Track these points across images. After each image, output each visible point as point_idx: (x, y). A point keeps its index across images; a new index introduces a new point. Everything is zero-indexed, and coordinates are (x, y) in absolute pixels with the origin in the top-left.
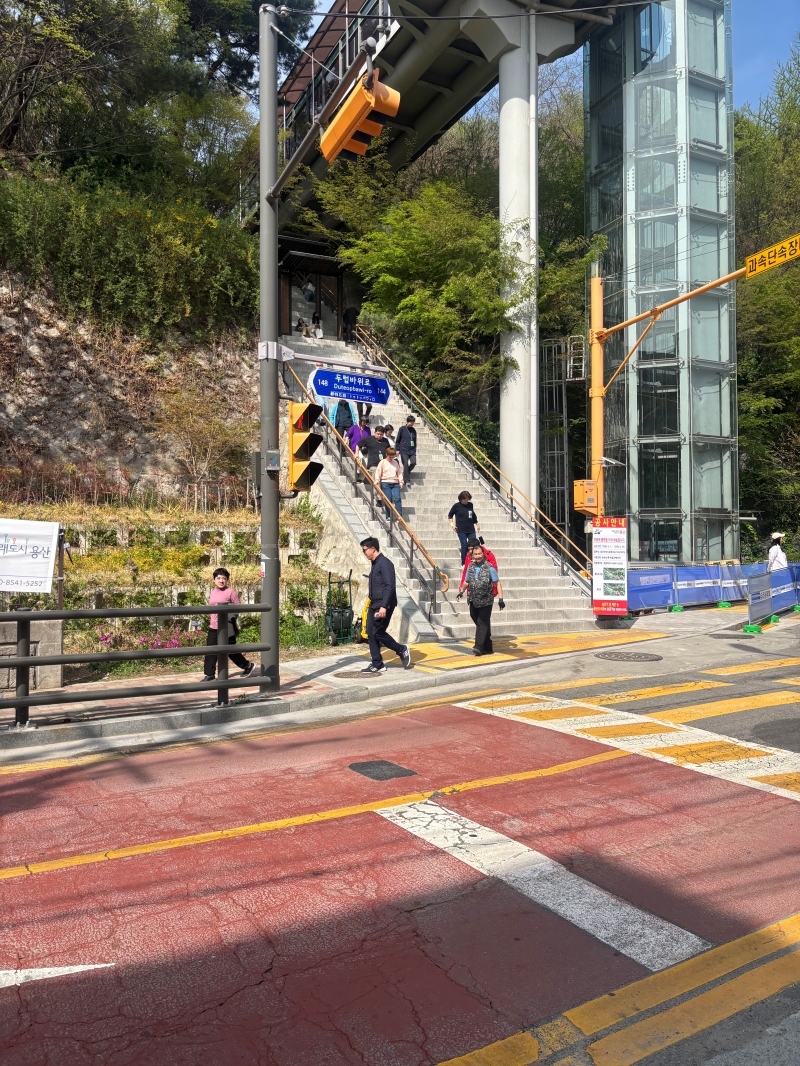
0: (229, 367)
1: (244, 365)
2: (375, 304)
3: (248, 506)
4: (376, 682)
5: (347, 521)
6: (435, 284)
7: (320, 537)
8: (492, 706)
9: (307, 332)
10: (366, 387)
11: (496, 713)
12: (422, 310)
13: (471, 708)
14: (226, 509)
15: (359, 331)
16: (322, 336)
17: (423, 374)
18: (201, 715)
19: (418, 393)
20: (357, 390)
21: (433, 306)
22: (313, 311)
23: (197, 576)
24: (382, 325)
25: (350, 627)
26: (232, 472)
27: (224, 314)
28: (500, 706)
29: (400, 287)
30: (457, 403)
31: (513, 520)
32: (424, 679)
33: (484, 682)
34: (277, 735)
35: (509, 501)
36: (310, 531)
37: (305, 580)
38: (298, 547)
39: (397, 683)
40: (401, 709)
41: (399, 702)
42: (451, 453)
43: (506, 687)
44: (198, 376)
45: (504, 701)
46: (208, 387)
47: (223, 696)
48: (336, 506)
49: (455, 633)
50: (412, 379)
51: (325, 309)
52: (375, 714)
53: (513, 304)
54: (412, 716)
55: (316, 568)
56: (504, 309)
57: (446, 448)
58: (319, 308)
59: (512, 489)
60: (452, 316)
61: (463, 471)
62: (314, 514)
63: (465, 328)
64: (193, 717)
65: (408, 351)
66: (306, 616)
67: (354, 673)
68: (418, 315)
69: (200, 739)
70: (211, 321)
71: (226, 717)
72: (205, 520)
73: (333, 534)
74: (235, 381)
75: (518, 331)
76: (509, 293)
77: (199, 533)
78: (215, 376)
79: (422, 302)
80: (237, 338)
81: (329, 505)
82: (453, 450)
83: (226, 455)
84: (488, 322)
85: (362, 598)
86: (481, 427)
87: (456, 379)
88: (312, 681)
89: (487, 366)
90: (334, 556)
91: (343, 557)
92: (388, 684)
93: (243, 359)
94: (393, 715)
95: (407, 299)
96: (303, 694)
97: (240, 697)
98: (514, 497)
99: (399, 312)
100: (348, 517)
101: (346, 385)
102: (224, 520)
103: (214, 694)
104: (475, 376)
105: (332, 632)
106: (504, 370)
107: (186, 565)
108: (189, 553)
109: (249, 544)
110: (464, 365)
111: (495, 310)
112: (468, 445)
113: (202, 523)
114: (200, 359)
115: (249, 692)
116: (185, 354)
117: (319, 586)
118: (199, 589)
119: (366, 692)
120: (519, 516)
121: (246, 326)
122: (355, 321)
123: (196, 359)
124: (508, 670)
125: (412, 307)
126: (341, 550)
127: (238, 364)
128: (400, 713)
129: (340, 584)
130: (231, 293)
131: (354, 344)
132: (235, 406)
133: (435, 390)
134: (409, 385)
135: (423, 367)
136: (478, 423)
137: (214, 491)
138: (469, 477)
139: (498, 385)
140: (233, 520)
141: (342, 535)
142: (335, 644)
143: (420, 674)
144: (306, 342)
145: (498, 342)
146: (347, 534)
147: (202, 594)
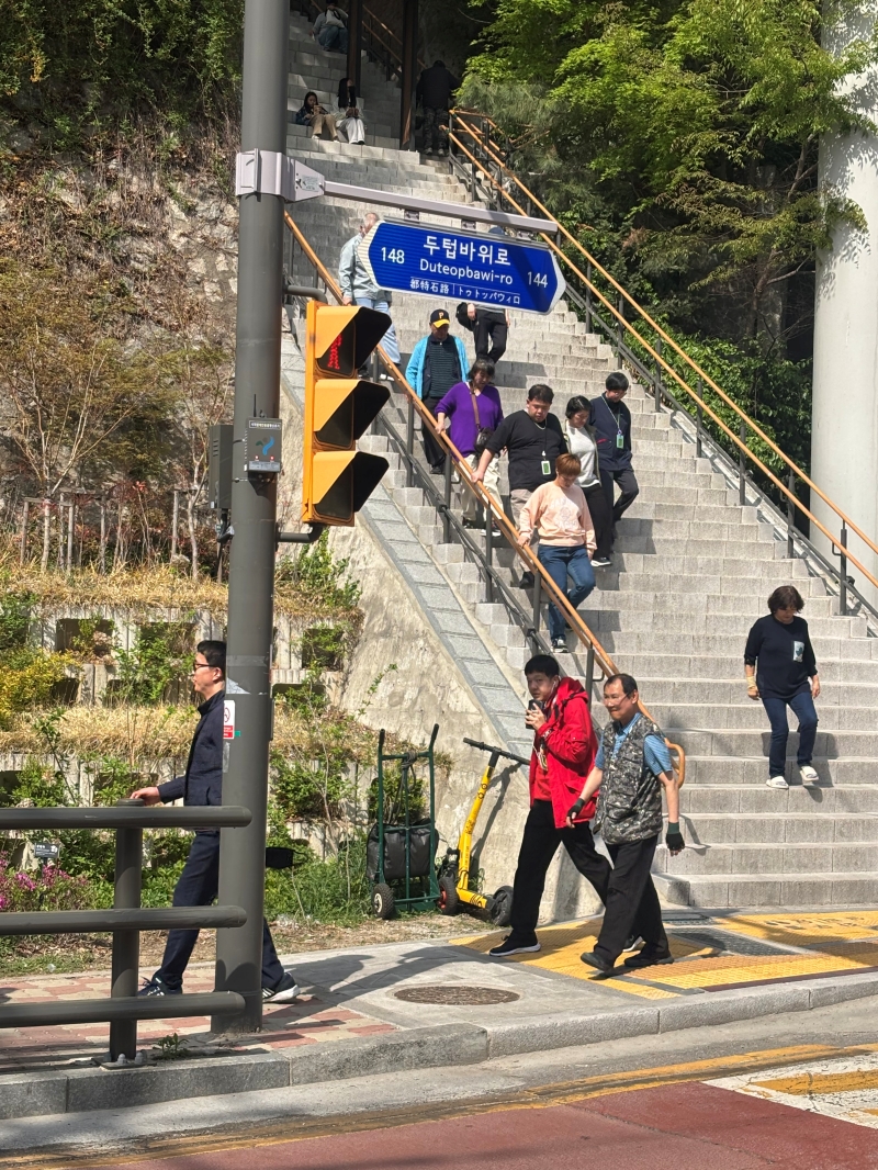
0: (136, 211)
1: (173, 207)
2: (499, 61)
3: (175, 557)
4: (504, 1015)
5: (422, 601)
6: (653, 13)
7: (355, 641)
8: (809, 1088)
9: (325, 126)
10: (500, 269)
11: (822, 1106)
12: (621, 77)
13: (755, 1092)
14: (120, 564)
15: (456, 125)
16: (361, 137)
17: (616, 236)
18: (69, 1085)
19: (603, 284)
20: (477, 275)
21: (649, 68)
22: (340, 74)
23: (46, 730)
24: (518, 112)
25: (427, 873)
26: (136, 472)
27: (127, 77)
28: (828, 1090)
29: (566, 18)
30: (703, 312)
31: (845, 611)
32: (628, 1012)
33: (781, 1026)
34: (263, 1143)
35: (836, 563)
36: (331, 625)
37: (317, 750)
38: (297, 663)
39: (559, 1020)
40: (573, 1090)
41: (566, 1071)
42: (685, 435)
43: (842, 1040)
44: (57, 230)
45: (840, 1077)
46: (82, 258)
47: (123, 1039)
48: (397, 563)
49: (699, 896)
50: (589, 249)
51: (370, 70)
52: (506, 1098)
53: (854, 67)
54: (603, 1107)
55: (342, 719)
56: (832, 76)
57: (673, 423)
58: (354, 68)
59: (844, 533)
60: (698, 92)
61: (716, 483)
62: (341, 583)
63: (729, 125)
64: (49, 1088)
65: (580, 178)
66: (314, 839)
67: (444, 990)
68: (608, 90)
69: (66, 1147)
70: (93, 95)
71: (130, 1093)
72: (68, 590)
73: (386, 634)
74: (147, 246)
75: (865, 134)
76: (844, 38)
77: (52, 624)
78: (102, 231)
79: (622, 58)
80: (157, 138)
81: (378, 561)
82: (692, 430)
83: (123, 428)
84: (786, 111)
85: (460, 800)
86: (762, 372)
87: (699, 250)
88: (340, 1008)
89: (783, 219)
90: (390, 689)
91: (410, 694)
92: (537, 1023)
93: (171, 192)
94: (555, 1103)
95: (585, 48)
96: (321, 1041)
97: (164, 1041)
98: (849, 551)
99: (561, 81)
100: (426, 593)
101: (450, 263)
102: (114, 591)
103: (100, 1033)
104: (753, 246)
105: (383, 885)
106: (828, 232)
107: (19, 703)
108: (28, 671)
109: (176, 652)
110: (725, 217)
111: (806, 79)
112: (730, 417)
113: (61, 598)
114: (65, 189)
115: (184, 1031)
116: (27, 176)
117: (351, 765)
118: (52, 764)
119: (482, 1040)
120: (862, 601)
121: (179, 108)
122: (449, 100)
123: (54, 189)
124: (843, 997)
125: (595, 69)
126: (407, 675)
127: (159, 202)
128: (571, 1099)
129: (408, 760)
130: (146, 27)
131: (441, 158)
132: (148, 307)
133: (648, 277)
134: (584, 265)
135: (617, 221)
136: (756, 363)
137: (89, 518)
138: (734, 498)
139: (811, 266)
140: (137, 592)
141: (412, 636)
142: (390, 915)
143: (616, 1001)
144: (321, 150)
145: (813, 158)
146: (425, 634)
147: (59, 775)
